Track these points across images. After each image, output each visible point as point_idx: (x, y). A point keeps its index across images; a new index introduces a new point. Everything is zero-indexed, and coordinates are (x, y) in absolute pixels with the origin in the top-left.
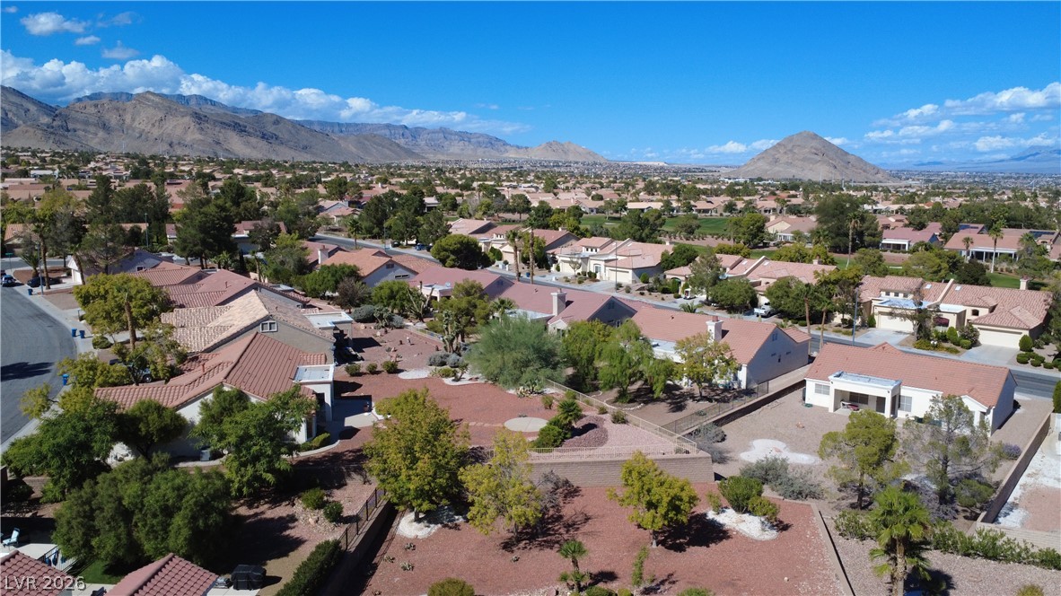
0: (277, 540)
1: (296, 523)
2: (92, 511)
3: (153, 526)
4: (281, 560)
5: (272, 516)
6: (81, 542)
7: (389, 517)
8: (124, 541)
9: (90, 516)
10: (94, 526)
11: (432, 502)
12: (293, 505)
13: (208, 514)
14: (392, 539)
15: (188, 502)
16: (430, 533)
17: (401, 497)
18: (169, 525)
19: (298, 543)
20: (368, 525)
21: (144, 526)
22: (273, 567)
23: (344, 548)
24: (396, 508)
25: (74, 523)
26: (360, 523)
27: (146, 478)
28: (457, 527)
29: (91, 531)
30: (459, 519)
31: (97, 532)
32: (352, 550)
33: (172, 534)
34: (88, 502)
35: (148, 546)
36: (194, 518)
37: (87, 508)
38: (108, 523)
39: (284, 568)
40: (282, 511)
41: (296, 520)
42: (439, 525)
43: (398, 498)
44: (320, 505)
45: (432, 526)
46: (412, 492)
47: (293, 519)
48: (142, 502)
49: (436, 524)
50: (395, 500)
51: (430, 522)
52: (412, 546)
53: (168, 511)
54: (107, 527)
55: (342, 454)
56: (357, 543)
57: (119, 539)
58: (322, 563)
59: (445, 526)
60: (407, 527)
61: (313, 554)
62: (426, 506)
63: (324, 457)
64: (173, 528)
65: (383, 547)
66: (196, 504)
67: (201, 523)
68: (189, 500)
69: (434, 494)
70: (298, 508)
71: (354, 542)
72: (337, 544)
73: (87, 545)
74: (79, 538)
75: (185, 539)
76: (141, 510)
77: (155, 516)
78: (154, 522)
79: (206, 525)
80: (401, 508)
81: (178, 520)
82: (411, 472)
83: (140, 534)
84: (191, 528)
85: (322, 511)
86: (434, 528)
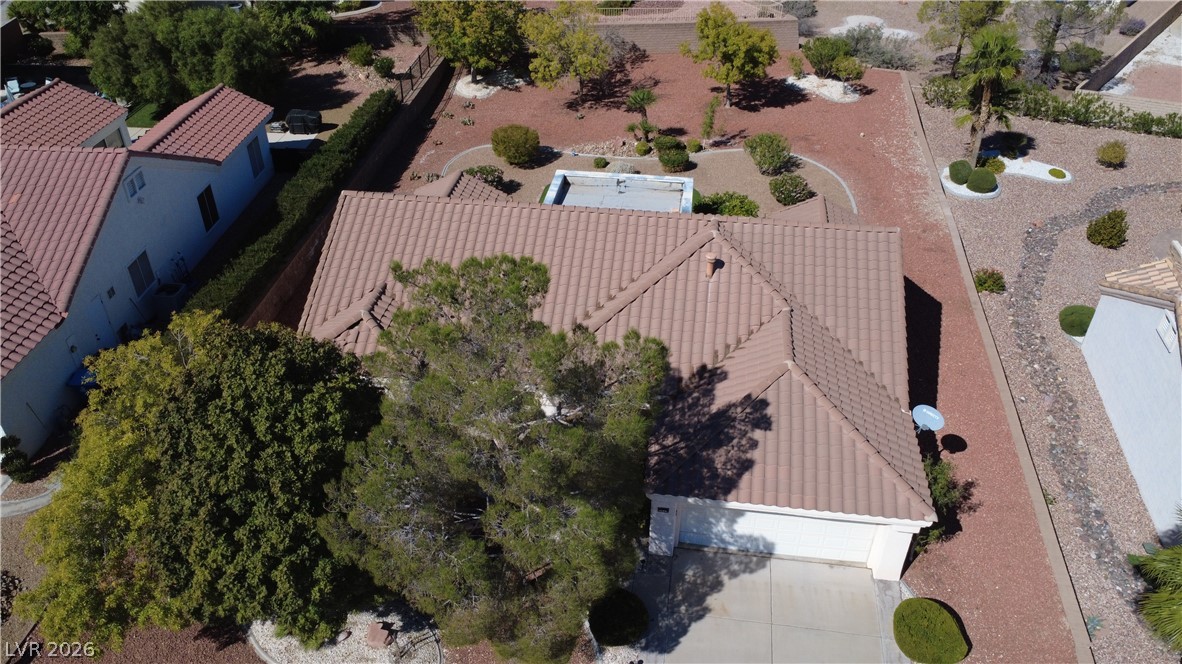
0: (329, 93)
1: (345, 79)
2: (126, 48)
3: (194, 65)
4: (334, 111)
5: (318, 73)
6: (122, 80)
7: (444, 77)
8: (166, 79)
9: (124, 54)
10: (132, 65)
11: (490, 58)
12: (340, 63)
13: (251, 54)
14: (450, 99)
15: (227, 38)
16: (489, 94)
17: (456, 52)
18: (211, 64)
19: (349, 96)
20: (421, 83)
21: (185, 65)
22: (327, 116)
23: (399, 98)
24: (452, 65)
25: (110, 60)
26: (414, 81)
27: (176, 15)
28: (517, 89)
29: (129, 71)
30: (520, 82)
31: (137, 71)
32: (409, 103)
33: (216, 74)
34: (118, 39)
35: (192, 86)
36: (237, 57)
37: (119, 45)
38: (146, 61)
39: (339, 117)
40: (328, 68)
41: (345, 76)
42: (499, 88)
43: (452, 53)
44: (368, 62)
45: (491, 87)
46: (468, 47)
47: (341, 75)
48: (177, 38)
49: (495, 85)
50: (451, 56)
51: (489, 84)
52: (470, 105)
53: (207, 49)
54: (146, 65)
55: (386, 15)
56: (413, 97)
57: (160, 76)
58: (379, 107)
59: (505, 88)
60: (464, 88)
61: (367, 100)
62: (483, 62)
63: (367, 17)
64: (216, 67)
65: (441, 105)
66: (237, 40)
67: (244, 62)
68: (229, 37)
69: (492, 50)
70: (345, 65)
71: (410, 97)
72: (392, 94)
73: (128, 82)
74: (119, 76)
75: (232, 78)
76: (177, 48)
77: (193, 54)
78: (195, 61)
79: (251, 65)
80: (458, 65)
81: (221, 57)
82: (465, 24)
83: (183, 74)
84: (235, 66)
85: (372, 68)
86: (493, 90)
